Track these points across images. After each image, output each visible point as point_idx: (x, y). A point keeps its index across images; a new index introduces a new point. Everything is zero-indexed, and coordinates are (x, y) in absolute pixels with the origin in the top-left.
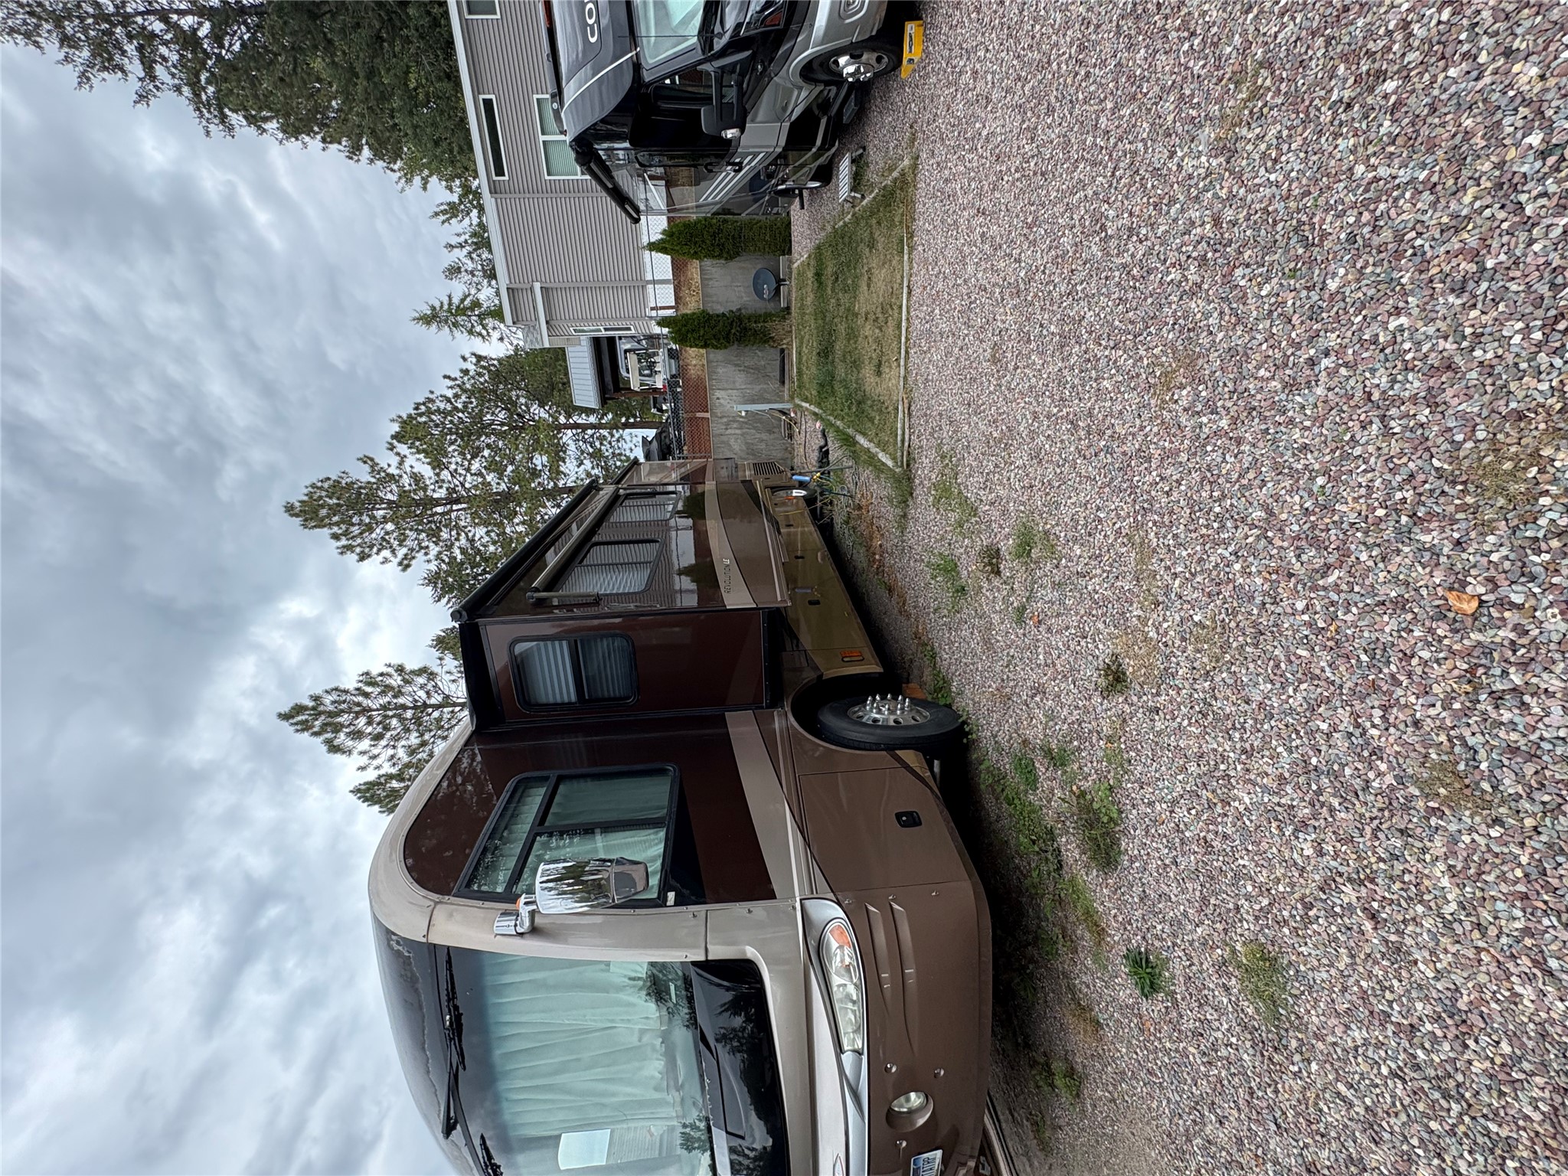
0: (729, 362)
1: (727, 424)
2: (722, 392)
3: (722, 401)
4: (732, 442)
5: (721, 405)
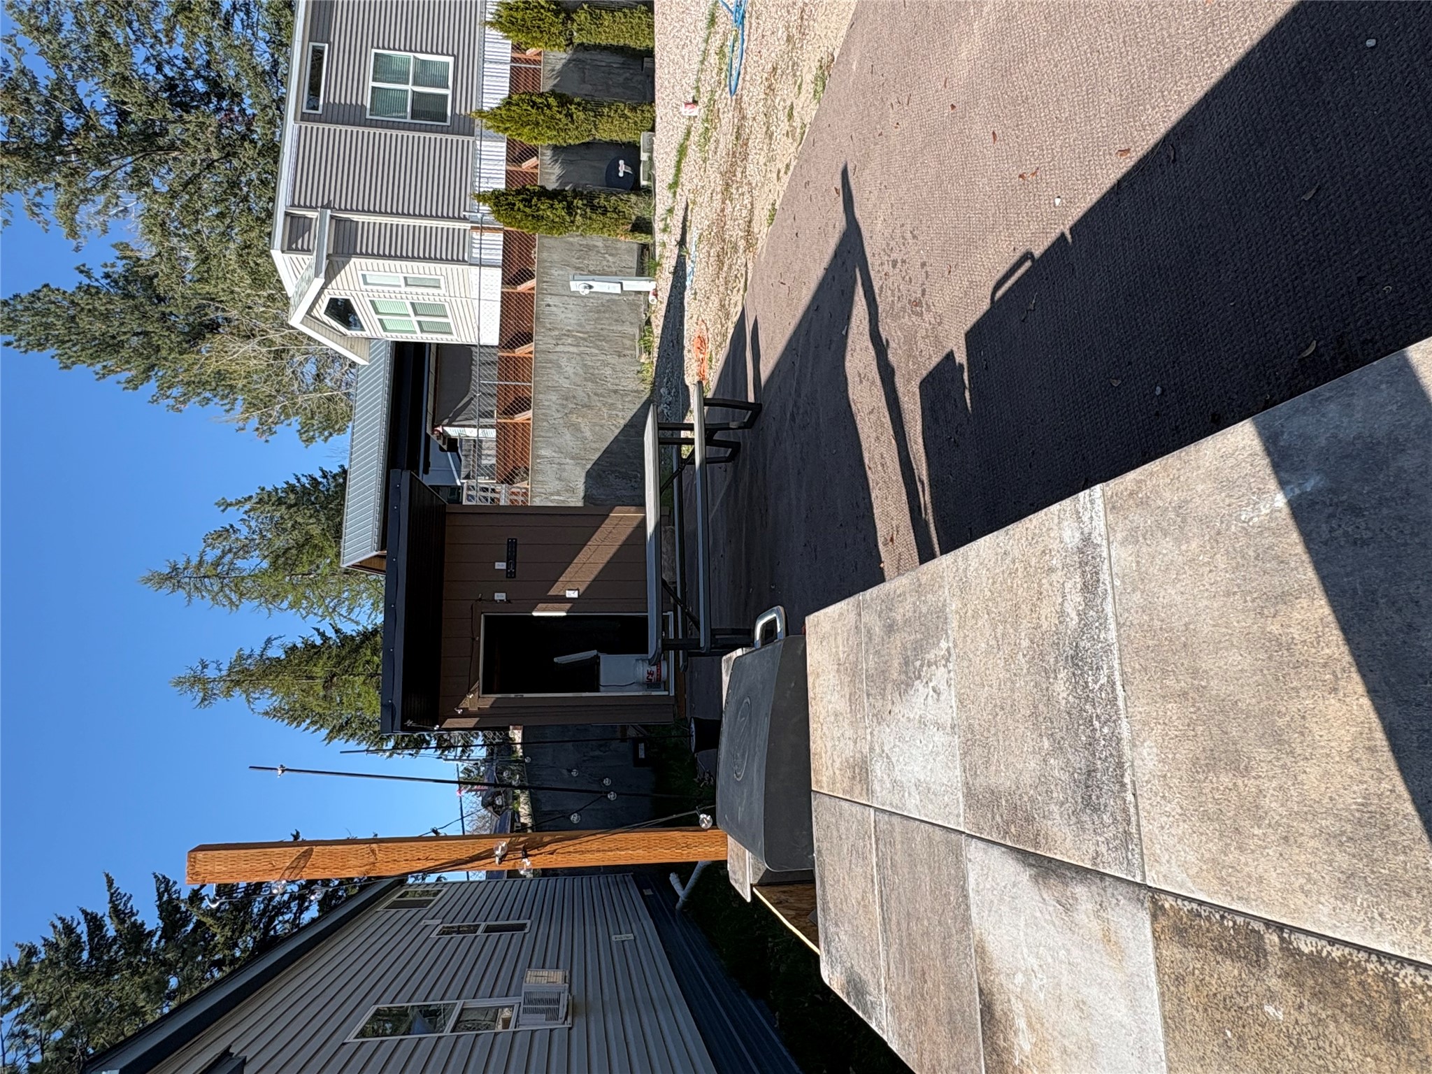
0: (568, 264)
1: (559, 339)
2: (556, 299)
5: (552, 314)
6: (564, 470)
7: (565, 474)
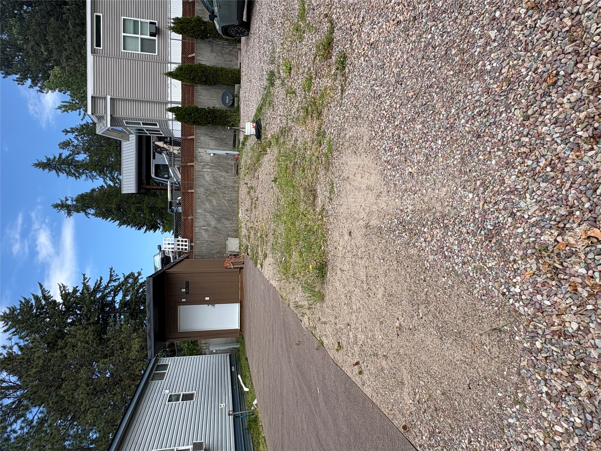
0: (207, 135)
1: (204, 166)
2: (203, 149)
3: (202, 154)
4: (206, 176)
5: (201, 156)
6: (206, 217)
7: (207, 219)
